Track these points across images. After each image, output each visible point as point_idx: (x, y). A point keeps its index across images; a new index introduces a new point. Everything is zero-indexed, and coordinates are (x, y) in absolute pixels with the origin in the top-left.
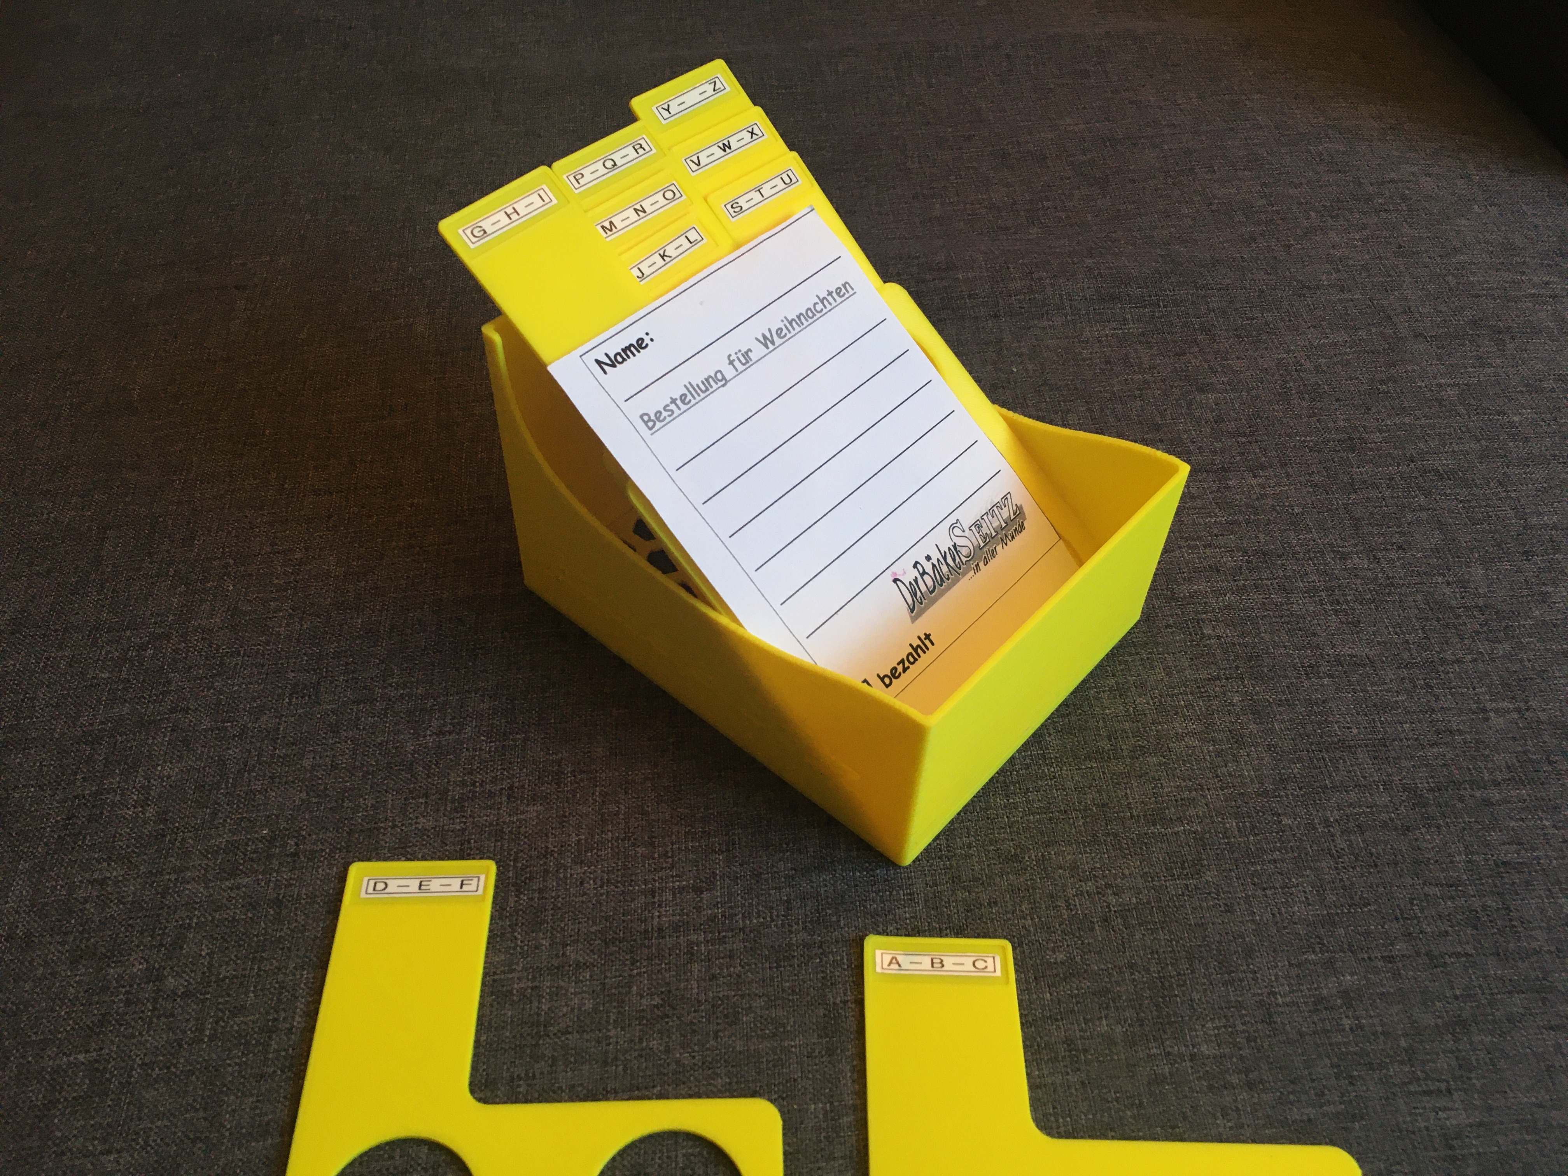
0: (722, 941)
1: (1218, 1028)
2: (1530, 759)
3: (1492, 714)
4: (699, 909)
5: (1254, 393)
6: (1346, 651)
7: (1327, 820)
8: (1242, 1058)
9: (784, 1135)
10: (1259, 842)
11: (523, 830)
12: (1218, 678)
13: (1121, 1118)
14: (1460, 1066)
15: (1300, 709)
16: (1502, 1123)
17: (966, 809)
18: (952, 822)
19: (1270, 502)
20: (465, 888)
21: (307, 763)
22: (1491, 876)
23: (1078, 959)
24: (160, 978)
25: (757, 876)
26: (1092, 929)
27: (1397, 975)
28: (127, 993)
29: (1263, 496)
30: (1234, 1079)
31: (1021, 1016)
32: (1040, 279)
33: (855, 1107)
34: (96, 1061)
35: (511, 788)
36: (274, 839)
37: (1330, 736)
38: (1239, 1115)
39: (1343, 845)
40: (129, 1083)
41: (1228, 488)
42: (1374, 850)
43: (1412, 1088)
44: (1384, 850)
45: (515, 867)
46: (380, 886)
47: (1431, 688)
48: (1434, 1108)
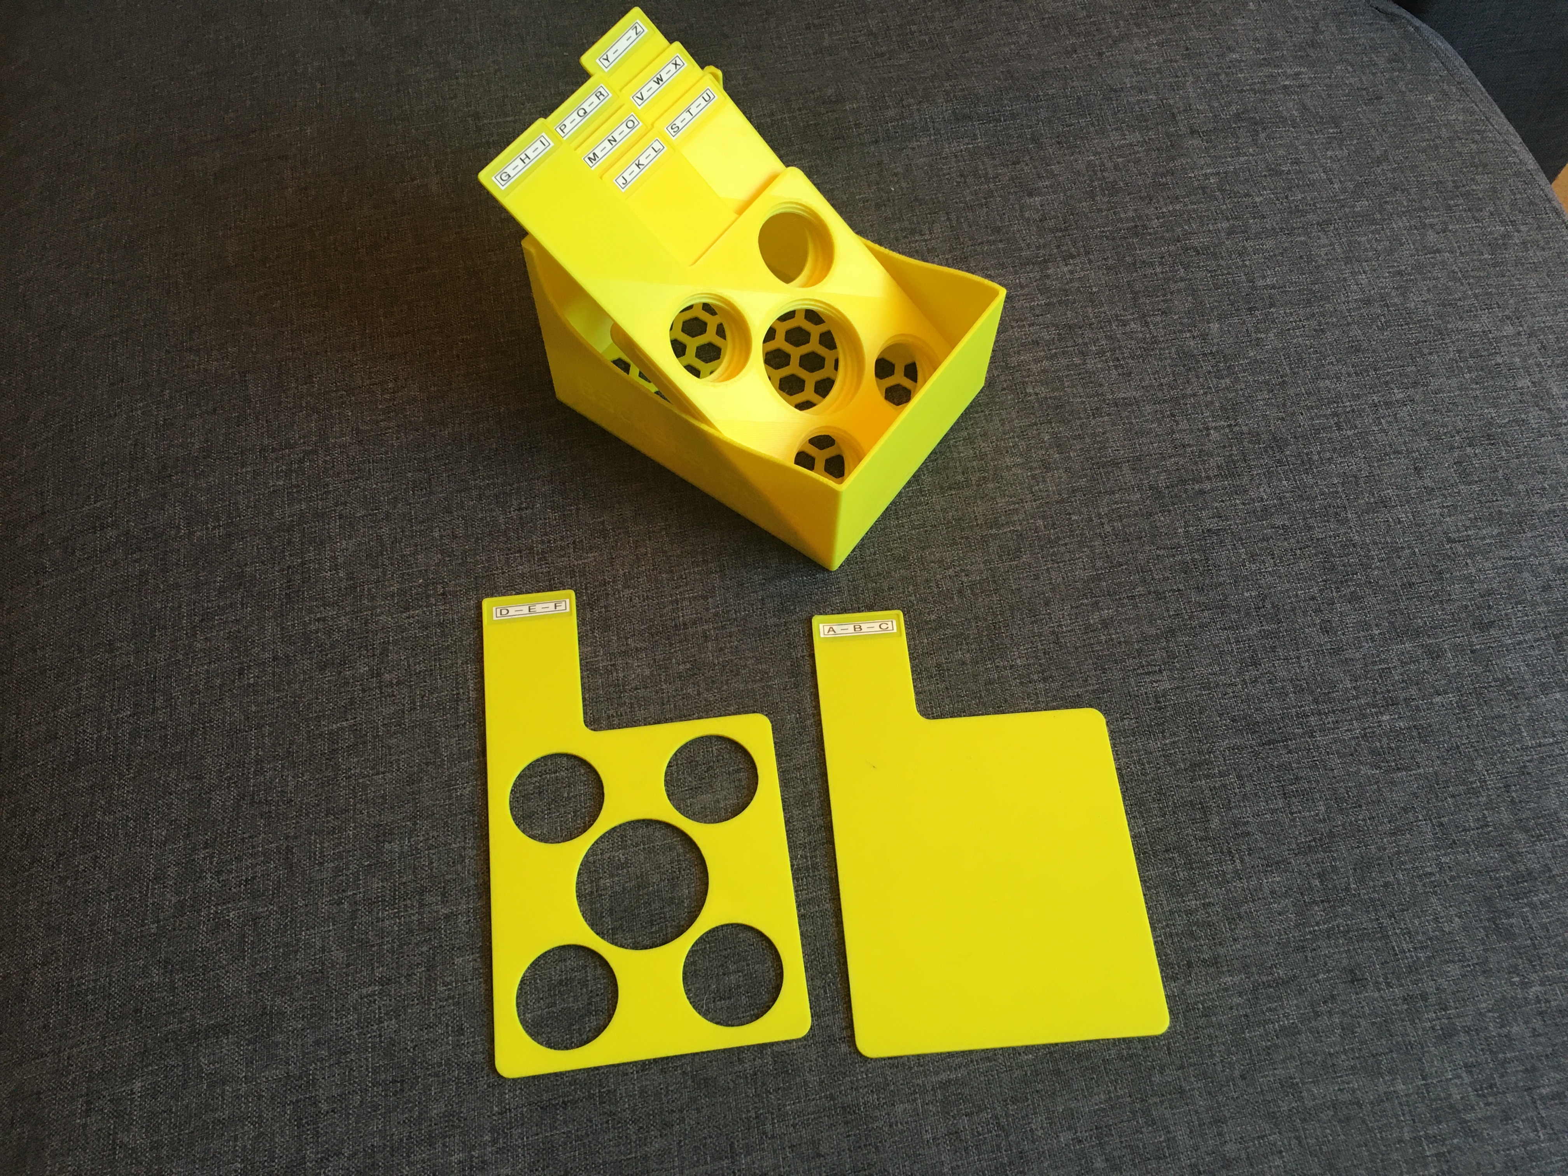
0: (724, 627)
1: (1027, 649)
2: (1233, 460)
3: (1212, 432)
4: (707, 610)
5: (1068, 193)
6: (1121, 395)
7: (1100, 514)
8: (1041, 665)
9: (773, 733)
10: (1057, 533)
11: (587, 569)
12: (1036, 424)
13: (969, 705)
14: (1169, 656)
15: (1088, 440)
16: (1189, 686)
17: (871, 530)
18: (863, 540)
19: (1077, 284)
20: (558, 608)
21: (436, 534)
22: (1199, 540)
23: (944, 617)
24: (379, 675)
25: (741, 585)
26: (952, 599)
27: (1135, 607)
28: (361, 685)
29: (1071, 281)
30: (1036, 677)
31: (910, 654)
32: (909, 106)
33: (814, 715)
34: (354, 725)
35: (574, 543)
36: (427, 586)
37: (1106, 457)
38: (1038, 697)
39: (1109, 529)
40: (379, 736)
41: (1048, 277)
42: (1128, 531)
43: (1139, 671)
44: (1134, 530)
45: (586, 593)
46: (504, 612)
47: (1174, 416)
48: (1151, 682)
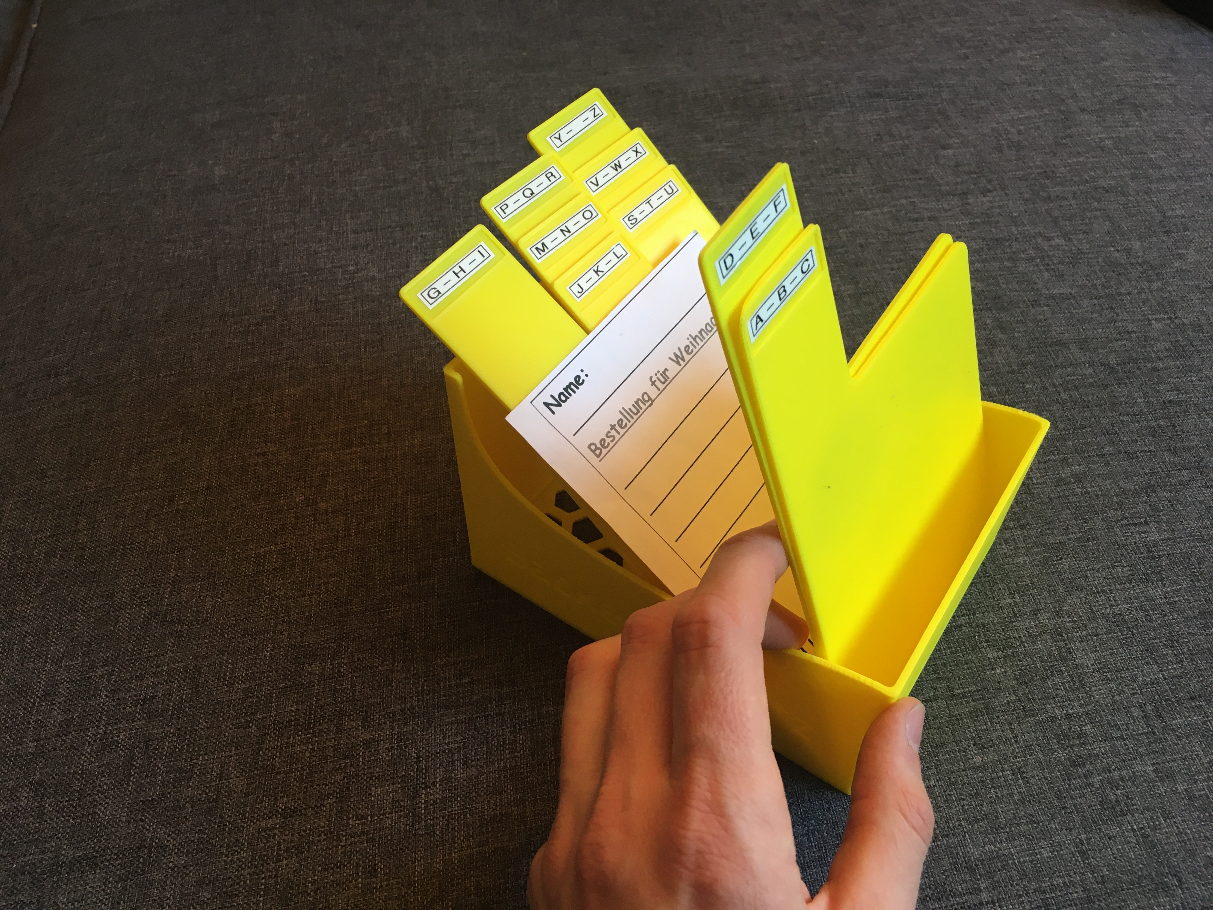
2: (1181, 345)
5: (978, 148)
6: (1056, 291)
7: (1054, 384)
14: (1152, 510)
15: (1030, 325)
16: (1182, 538)
19: (997, 210)
22: (1162, 409)
24: (314, 504)
29: (992, 207)
42: (1086, 399)
43: (1123, 522)
44: (1092, 399)
48: (1138, 532)
